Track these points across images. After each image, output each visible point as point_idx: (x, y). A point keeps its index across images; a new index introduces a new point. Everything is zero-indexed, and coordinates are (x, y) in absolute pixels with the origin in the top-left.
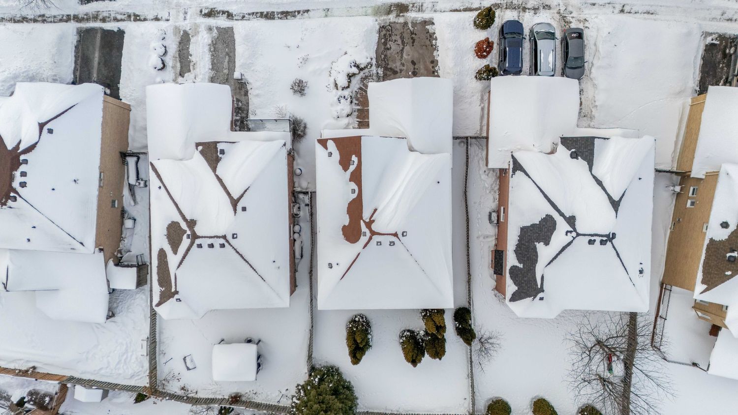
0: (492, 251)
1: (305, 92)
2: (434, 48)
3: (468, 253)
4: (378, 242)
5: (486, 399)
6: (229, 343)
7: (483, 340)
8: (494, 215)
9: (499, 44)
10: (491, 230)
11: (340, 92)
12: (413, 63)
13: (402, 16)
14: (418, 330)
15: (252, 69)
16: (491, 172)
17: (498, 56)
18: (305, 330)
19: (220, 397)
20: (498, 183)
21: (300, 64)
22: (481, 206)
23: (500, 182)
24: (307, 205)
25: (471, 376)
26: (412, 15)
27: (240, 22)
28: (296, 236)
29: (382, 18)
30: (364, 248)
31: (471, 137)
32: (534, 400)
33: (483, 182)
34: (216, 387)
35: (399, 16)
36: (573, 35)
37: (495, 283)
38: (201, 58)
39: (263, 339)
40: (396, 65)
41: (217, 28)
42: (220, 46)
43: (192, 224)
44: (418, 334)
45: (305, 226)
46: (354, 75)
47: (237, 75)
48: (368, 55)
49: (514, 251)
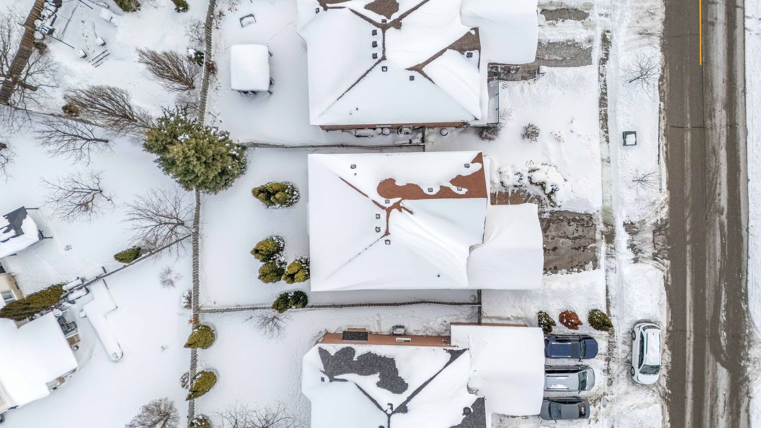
0: (365, 329)
1: (526, 139)
2: (570, 269)
3: (363, 305)
4: (379, 215)
5: (214, 324)
6: (270, 63)
7: (276, 320)
8: (401, 331)
9: (573, 335)
10: (386, 328)
11: (526, 175)
12: (555, 249)
13: (602, 237)
14: (284, 255)
15: (550, 85)
16: (445, 328)
17: (561, 333)
18: (282, 140)
19: (213, 53)
20: (434, 335)
21: (554, 134)
22: (410, 318)
23: (435, 337)
24: (411, 141)
25: (239, 309)
26: (603, 247)
27: (597, 72)
28: (379, 130)
29: (600, 217)
30: (373, 201)
31: (480, 308)
32: (215, 372)
33: (434, 320)
34: (223, 48)
35: (602, 234)
36: (583, 408)
37: (332, 332)
38: (561, 31)
39: (273, 96)
40: (552, 232)
41: (591, 48)
42: (573, 51)
43: (397, 24)
44: (280, 254)
45: (388, 140)
46: (544, 189)
47: (544, 69)
48: (564, 203)
49: (370, 352)
